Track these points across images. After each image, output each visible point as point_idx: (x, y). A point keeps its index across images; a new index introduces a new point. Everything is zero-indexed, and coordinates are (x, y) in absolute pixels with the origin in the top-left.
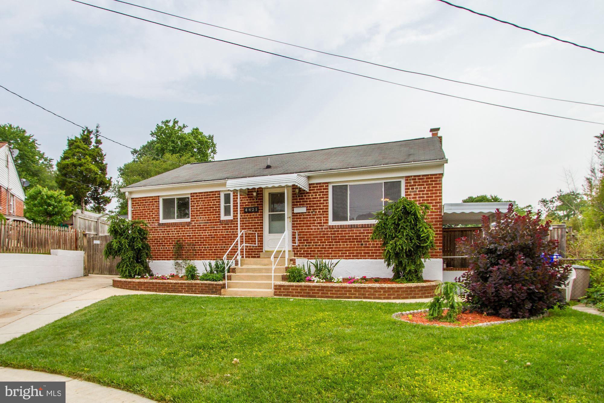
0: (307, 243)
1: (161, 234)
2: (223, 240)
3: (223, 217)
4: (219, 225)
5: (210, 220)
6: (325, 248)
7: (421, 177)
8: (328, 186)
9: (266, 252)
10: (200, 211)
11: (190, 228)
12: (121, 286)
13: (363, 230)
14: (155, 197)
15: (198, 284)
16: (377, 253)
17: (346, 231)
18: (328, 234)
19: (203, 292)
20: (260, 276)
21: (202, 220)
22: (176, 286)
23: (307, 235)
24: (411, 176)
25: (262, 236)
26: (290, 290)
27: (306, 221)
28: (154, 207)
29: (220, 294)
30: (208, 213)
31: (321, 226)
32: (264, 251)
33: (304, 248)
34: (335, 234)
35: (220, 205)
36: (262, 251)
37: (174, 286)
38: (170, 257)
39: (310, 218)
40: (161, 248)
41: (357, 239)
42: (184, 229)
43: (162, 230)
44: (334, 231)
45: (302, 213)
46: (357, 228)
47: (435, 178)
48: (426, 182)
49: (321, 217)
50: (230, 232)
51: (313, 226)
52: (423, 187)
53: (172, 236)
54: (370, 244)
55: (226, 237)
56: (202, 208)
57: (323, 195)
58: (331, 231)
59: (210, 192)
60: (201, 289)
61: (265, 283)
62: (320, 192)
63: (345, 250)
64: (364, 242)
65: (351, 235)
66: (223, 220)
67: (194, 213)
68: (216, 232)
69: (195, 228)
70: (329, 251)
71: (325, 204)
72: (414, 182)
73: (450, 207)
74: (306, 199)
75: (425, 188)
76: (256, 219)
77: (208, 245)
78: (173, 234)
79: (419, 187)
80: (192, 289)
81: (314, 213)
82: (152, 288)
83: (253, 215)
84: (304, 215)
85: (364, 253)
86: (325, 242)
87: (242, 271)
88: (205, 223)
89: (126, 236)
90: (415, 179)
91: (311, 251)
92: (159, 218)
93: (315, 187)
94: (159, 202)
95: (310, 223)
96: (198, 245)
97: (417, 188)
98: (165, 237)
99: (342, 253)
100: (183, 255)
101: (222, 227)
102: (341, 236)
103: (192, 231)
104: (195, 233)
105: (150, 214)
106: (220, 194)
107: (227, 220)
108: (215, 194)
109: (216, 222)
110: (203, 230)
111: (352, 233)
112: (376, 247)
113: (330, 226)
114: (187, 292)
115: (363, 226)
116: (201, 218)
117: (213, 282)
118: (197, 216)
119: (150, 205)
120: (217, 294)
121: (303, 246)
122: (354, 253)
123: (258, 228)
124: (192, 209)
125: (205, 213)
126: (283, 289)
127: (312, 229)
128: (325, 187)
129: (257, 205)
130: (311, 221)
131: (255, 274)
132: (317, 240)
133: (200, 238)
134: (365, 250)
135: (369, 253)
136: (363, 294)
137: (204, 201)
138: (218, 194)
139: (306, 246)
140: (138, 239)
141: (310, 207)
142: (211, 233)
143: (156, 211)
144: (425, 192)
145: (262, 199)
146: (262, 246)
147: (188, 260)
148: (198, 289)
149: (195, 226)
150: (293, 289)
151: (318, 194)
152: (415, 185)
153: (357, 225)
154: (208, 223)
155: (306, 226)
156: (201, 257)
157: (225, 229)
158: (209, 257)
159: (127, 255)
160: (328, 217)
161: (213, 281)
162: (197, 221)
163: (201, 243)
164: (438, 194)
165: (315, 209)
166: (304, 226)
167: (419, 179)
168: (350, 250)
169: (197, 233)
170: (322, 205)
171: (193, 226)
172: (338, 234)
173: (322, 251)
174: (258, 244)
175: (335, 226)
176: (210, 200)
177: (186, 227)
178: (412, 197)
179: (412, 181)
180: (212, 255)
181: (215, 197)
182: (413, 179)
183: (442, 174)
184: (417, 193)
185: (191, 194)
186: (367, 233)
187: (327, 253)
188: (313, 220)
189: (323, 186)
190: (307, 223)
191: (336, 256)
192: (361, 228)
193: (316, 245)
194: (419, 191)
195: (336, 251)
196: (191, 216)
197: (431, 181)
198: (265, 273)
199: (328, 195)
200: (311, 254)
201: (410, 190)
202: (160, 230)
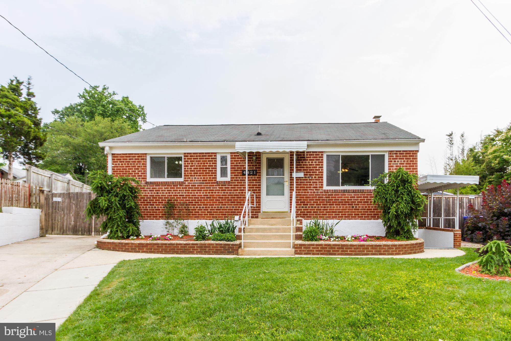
0: (303, 205)
1: (148, 193)
2: (219, 200)
3: (219, 178)
4: (216, 185)
5: (206, 181)
6: (321, 210)
7: (402, 152)
8: (323, 155)
9: (264, 212)
10: (194, 171)
11: (183, 188)
12: (113, 248)
13: (354, 195)
14: (141, 154)
15: (212, 244)
16: (365, 214)
17: (339, 195)
18: (323, 197)
19: (218, 252)
20: (273, 235)
21: (197, 180)
22: (186, 247)
23: (304, 197)
24: (394, 151)
25: (260, 198)
26: (311, 249)
27: (303, 185)
28: (140, 164)
29: (237, 254)
30: (203, 173)
31: (317, 190)
32: (261, 212)
33: (301, 210)
34: (329, 197)
35: (216, 166)
36: (260, 212)
37: (185, 247)
38: (159, 217)
39: (307, 182)
40: (149, 207)
41: (349, 202)
42: (176, 188)
43: (150, 188)
44: (328, 195)
45: (299, 178)
46: (349, 192)
47: (413, 154)
48: (405, 156)
49: (317, 182)
50: (227, 193)
51: (309, 189)
52: (403, 160)
53: (162, 196)
54: (359, 207)
55: (223, 198)
56: (197, 168)
57: (318, 162)
58: (326, 195)
59: (206, 153)
60: (216, 250)
61: (282, 242)
62: (316, 160)
63: (338, 212)
64: (355, 205)
65: (343, 198)
66: (220, 182)
67: (188, 173)
68: (212, 193)
69: (189, 188)
70: (324, 212)
71: (320, 171)
72: (396, 156)
73: (432, 178)
74: (303, 165)
75: (404, 161)
76: (254, 182)
77: (204, 205)
78: (163, 193)
79: (400, 160)
80: (206, 250)
81: (310, 178)
82: (157, 249)
83: (252, 178)
84: (301, 180)
85: (355, 214)
86: (320, 205)
87: (251, 230)
88: (200, 183)
89: (115, 194)
90: (397, 154)
91: (307, 212)
92: (146, 176)
93: (312, 155)
94: (146, 159)
95: (307, 187)
96: (192, 205)
97: (398, 161)
98: (153, 196)
99: (335, 214)
100: (175, 214)
101: (219, 188)
102: (335, 200)
103: (186, 190)
104: (188, 193)
105: (135, 171)
106: (216, 156)
107: (224, 182)
108: (212, 156)
109: (212, 183)
110: (198, 190)
111: (344, 197)
112: (365, 209)
113: (325, 190)
114: (200, 253)
115: (354, 191)
116: (195, 178)
117: (229, 243)
118: (191, 176)
119: (135, 162)
120: (233, 254)
121: (300, 207)
122: (346, 214)
123: (256, 190)
124: (185, 169)
125: (200, 173)
126: (304, 248)
127: (308, 192)
128: (320, 156)
129: (256, 168)
130: (307, 185)
131: (265, 234)
132: (313, 202)
133: (195, 198)
134: (355, 212)
135: (359, 214)
136: (379, 251)
137: (199, 161)
138: (214, 156)
139: (303, 207)
140: (129, 197)
141: (306, 172)
142: (206, 193)
143: (143, 169)
144: (405, 165)
145: (260, 163)
146: (260, 207)
147: (182, 219)
148: (211, 249)
149: (189, 186)
150: (314, 248)
151: (314, 161)
152: (397, 159)
153: (349, 190)
154: (203, 183)
155: (303, 190)
156: (195, 217)
157: (222, 190)
158: (204, 217)
159: (118, 215)
160: (323, 182)
161: (229, 241)
162: (191, 181)
163: (195, 203)
164: (415, 167)
165: (312, 175)
166: (301, 190)
167: (400, 154)
168: (342, 212)
169: (191, 193)
170: (318, 171)
171: (186, 186)
172: (332, 197)
173: (317, 212)
174: (256, 205)
175: (330, 190)
176: (206, 161)
177: (179, 186)
178: (394, 168)
179: (394, 155)
180: (207, 215)
181: (212, 158)
182: (395, 154)
183: (418, 151)
184: (399, 165)
185: (185, 154)
186: (357, 197)
187: (322, 214)
188: (310, 185)
189: (319, 155)
190: (304, 187)
191: (330, 217)
192: (352, 193)
193: (312, 207)
194: (400, 164)
195: (330, 212)
196: (184, 176)
197: (409, 156)
198: (275, 232)
199: (323, 162)
200: (307, 215)
201: (393, 162)
202: (148, 188)
